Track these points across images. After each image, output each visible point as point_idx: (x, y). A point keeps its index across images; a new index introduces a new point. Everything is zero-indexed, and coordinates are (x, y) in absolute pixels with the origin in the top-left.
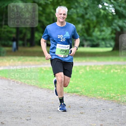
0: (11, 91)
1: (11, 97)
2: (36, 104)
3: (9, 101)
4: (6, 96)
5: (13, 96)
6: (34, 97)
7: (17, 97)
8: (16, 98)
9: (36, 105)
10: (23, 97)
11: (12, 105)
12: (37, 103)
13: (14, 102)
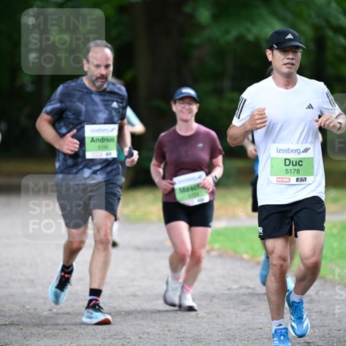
0: (250, 293)
1: (250, 313)
2: (329, 334)
4: (234, 308)
6: (321, 312)
9: (328, 336)
11: (254, 337)
12: (330, 330)
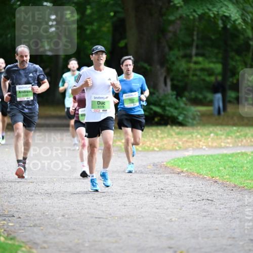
0: (209, 204)
1: (209, 218)
3: (205, 227)
4: (198, 214)
5: (213, 215)
7: (223, 218)
8: (220, 220)
10: (238, 218)
11: (212, 236)
13: (217, 229)
